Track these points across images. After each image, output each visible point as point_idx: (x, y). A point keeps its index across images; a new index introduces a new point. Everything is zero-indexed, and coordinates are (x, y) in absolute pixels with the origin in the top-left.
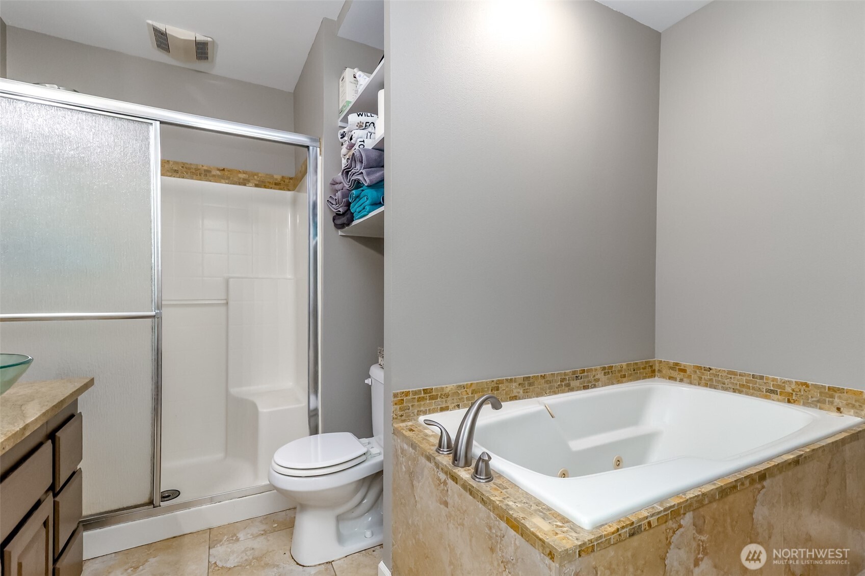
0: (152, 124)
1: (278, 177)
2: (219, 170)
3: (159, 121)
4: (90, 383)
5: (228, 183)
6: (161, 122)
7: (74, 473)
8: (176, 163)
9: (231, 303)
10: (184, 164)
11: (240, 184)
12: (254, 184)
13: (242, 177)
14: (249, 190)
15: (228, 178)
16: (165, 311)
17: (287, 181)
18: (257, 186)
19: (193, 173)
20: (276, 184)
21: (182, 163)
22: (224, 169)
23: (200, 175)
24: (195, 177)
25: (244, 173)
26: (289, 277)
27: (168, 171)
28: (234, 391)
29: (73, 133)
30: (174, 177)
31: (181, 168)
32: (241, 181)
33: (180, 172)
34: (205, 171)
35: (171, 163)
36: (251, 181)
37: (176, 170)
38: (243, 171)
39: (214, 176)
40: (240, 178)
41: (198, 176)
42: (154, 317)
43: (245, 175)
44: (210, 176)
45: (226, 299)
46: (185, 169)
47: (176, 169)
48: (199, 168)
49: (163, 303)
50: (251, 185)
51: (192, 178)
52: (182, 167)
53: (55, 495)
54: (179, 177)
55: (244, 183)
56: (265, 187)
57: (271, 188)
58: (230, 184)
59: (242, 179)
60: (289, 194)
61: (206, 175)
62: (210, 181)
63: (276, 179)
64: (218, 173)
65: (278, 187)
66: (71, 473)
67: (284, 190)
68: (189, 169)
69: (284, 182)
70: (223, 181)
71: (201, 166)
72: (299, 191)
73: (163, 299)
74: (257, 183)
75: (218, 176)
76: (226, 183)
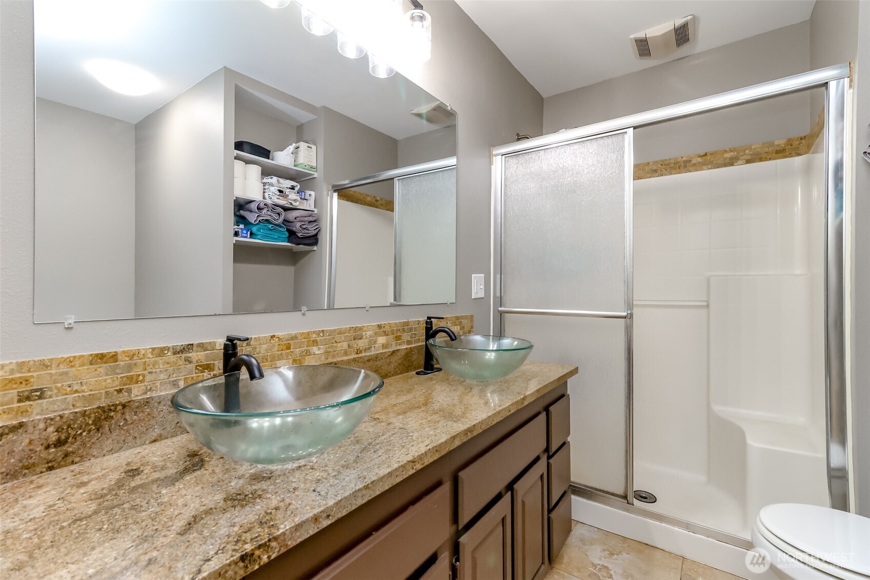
0: (626, 132)
1: (781, 142)
2: (700, 156)
3: (632, 127)
4: (575, 372)
5: (711, 169)
6: (635, 128)
7: (564, 444)
8: (656, 163)
9: (711, 305)
10: (662, 161)
11: (725, 165)
12: (744, 161)
13: (729, 156)
14: (740, 169)
15: (711, 163)
16: (636, 311)
17: (796, 143)
18: (748, 162)
19: (672, 168)
20: (777, 152)
21: (661, 160)
22: (706, 154)
23: (679, 168)
24: (673, 171)
25: (731, 151)
26: (798, 272)
27: (648, 172)
28: (717, 408)
29: (570, 162)
30: (654, 177)
31: (660, 166)
32: (728, 161)
33: (659, 171)
34: (685, 162)
35: (651, 164)
36: (742, 158)
37: (655, 170)
38: (730, 149)
39: (695, 165)
40: (726, 158)
41: (677, 169)
42: (625, 317)
43: (733, 153)
44: (690, 166)
45: (707, 301)
46: (664, 166)
47: (655, 168)
48: (678, 160)
49: (634, 303)
50: (740, 162)
51: (671, 174)
52: (662, 165)
53: (549, 458)
54: (658, 176)
55: (731, 163)
56: (761, 160)
57: (770, 159)
58: (714, 168)
59: (728, 159)
60: (798, 161)
61: (685, 166)
62: (690, 171)
63: (778, 145)
64: (699, 160)
65: (781, 155)
66: (562, 443)
67: (792, 156)
68: (668, 164)
69: (791, 145)
70: (705, 167)
71: (680, 158)
72: (815, 152)
73: (634, 299)
74: (750, 157)
75: (699, 163)
76: (708, 169)
